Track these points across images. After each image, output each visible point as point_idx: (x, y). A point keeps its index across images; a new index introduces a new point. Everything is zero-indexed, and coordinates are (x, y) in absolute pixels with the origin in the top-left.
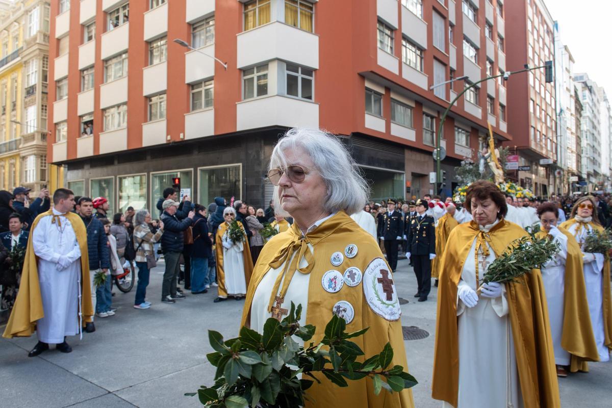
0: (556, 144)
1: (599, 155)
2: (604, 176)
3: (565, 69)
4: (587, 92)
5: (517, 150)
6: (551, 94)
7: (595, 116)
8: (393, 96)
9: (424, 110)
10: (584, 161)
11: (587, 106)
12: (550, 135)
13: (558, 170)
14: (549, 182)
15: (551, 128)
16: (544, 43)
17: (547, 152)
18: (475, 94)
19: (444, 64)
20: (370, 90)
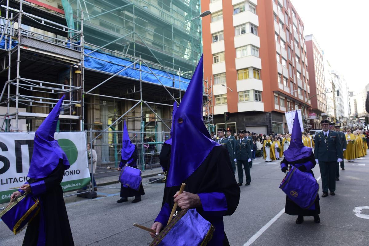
0: (326, 106)
1: (343, 108)
2: (346, 118)
3: (327, 71)
4: (336, 78)
5: (314, 110)
6: (323, 84)
7: (340, 84)
8: (280, 97)
9: (288, 100)
10: (337, 112)
11: (337, 84)
12: (324, 102)
15: (324, 99)
16: (320, 62)
17: (324, 110)
18: (301, 91)
19: (293, 82)
20: (275, 96)
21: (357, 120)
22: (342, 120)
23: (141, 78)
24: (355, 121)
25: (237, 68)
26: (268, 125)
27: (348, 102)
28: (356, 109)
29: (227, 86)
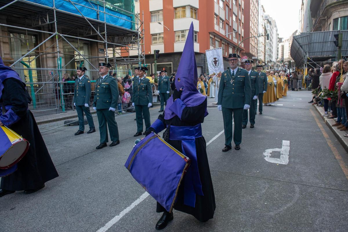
0: (258, 50)
1: (272, 53)
2: (274, 62)
3: (261, 16)
4: (269, 24)
5: (245, 53)
6: (257, 29)
7: (271, 30)
8: (216, 38)
9: (223, 42)
10: (267, 56)
11: (269, 31)
12: (256, 46)
13: (258, 61)
15: (256, 43)
16: (255, 7)
17: (255, 54)
18: (235, 34)
19: (228, 25)
20: (210, 37)
21: (282, 64)
22: (270, 64)
23: (54, 6)
25: (175, 6)
26: (202, 66)
27: (276, 47)
28: (283, 54)
29: (164, 24)
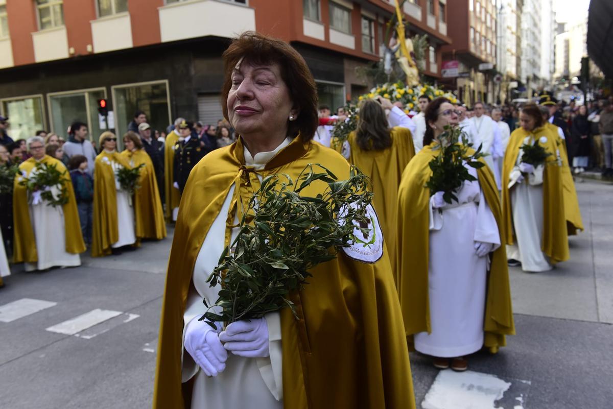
0: (496, 47)
1: (540, 56)
2: (544, 80)
5: (456, 54)
7: (536, 12)
9: (364, 12)
10: (524, 64)
12: (490, 36)
13: (498, 76)
14: (487, 89)
15: (491, 28)
17: (486, 56)
21: (567, 85)
22: (532, 85)
24: (562, 87)
27: (550, 45)
28: (567, 62)
